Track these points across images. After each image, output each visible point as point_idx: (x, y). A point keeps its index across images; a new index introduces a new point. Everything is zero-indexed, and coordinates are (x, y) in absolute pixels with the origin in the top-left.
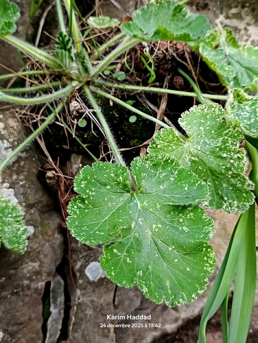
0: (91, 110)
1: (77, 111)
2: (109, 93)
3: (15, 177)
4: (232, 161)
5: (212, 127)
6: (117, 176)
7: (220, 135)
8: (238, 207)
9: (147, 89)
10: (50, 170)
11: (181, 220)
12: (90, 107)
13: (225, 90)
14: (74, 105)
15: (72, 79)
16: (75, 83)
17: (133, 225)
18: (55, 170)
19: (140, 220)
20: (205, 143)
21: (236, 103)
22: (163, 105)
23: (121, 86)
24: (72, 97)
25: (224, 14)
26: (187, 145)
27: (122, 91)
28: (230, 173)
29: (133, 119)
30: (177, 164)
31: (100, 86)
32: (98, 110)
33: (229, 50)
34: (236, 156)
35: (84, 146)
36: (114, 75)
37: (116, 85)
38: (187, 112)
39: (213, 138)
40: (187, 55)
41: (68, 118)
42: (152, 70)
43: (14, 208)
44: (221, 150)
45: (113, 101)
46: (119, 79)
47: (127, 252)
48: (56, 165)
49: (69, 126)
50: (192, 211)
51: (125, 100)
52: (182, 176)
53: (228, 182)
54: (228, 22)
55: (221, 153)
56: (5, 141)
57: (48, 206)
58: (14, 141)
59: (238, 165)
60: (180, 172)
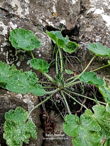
0: (63, 98)
1: (58, 98)
2: (69, 94)
3: (33, 114)
4: (106, 123)
5: (101, 112)
6: (76, 119)
7: (103, 115)
8: (106, 137)
9: (81, 95)
10: (45, 114)
11: (92, 135)
12: (62, 97)
13: (104, 100)
14: (57, 95)
15: (58, 87)
16: (58, 89)
17: (79, 134)
18: (46, 114)
19: (81, 133)
20: (99, 116)
21: (108, 106)
22: (85, 101)
23: (73, 93)
24: (57, 93)
25: (105, 77)
26: (93, 115)
27: (73, 94)
28: (105, 126)
29: (75, 103)
30: (92, 119)
31: (66, 91)
32: (65, 98)
33: (106, 88)
34: (108, 122)
35: (58, 109)
36: (71, 89)
37: (71, 92)
38: (94, 106)
39: (101, 115)
40: (93, 87)
41: (54, 99)
42: (83, 90)
43: (33, 125)
44: (104, 119)
45: (70, 97)
46: (72, 90)
47: (78, 141)
48: (47, 113)
49: (54, 101)
50: (95, 133)
51: (73, 97)
52: (93, 122)
53: (104, 129)
54: (106, 79)
55: (103, 120)
56: (33, 102)
57: (40, 126)
58: (35, 102)
59: (108, 124)
60: (93, 121)
